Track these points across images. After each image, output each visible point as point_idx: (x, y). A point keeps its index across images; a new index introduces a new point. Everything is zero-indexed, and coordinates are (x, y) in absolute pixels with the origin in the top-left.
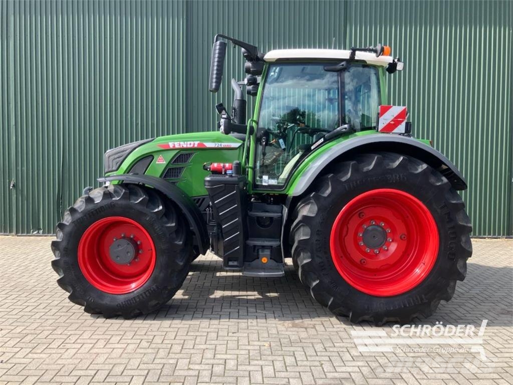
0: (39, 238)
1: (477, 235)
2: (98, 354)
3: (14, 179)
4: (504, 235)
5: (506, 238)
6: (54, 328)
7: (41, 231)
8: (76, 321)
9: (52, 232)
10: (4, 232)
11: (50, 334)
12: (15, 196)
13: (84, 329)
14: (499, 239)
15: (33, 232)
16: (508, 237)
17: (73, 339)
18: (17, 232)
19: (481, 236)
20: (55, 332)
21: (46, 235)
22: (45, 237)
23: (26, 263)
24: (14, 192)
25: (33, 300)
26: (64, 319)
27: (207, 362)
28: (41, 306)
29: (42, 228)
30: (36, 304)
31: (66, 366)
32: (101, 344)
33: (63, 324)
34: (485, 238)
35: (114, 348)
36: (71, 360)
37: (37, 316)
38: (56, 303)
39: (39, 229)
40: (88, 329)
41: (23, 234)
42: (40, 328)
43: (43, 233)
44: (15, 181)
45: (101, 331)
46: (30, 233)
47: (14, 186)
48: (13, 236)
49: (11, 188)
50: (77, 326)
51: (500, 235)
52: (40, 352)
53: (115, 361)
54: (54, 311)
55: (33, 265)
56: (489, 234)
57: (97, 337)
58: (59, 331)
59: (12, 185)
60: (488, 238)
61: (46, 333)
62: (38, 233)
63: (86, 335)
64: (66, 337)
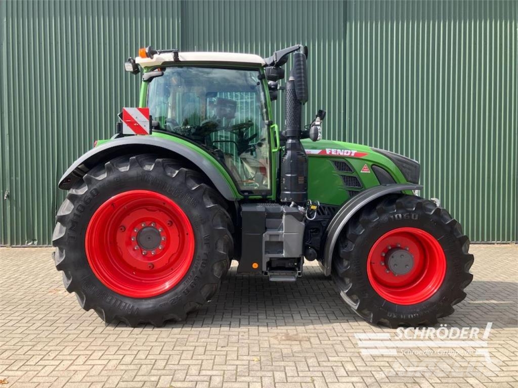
0: (33, 249)
1: (485, 240)
2: (77, 371)
3: (8, 189)
4: (513, 240)
6: (35, 343)
7: (36, 242)
8: (59, 336)
9: (47, 243)
11: (30, 350)
12: (9, 206)
13: (66, 344)
14: (508, 245)
15: (28, 243)
17: (53, 355)
18: (12, 243)
19: (489, 242)
20: (35, 348)
21: (41, 246)
22: (40, 248)
23: (16, 275)
24: (8, 202)
25: (17, 314)
26: (46, 333)
27: (191, 378)
28: (25, 321)
29: (36, 239)
30: (19, 318)
31: (41, 384)
32: (81, 360)
33: (45, 339)
34: (494, 244)
35: (94, 365)
36: (47, 378)
37: (20, 330)
38: (40, 316)
39: (34, 240)
40: (70, 344)
41: (18, 246)
42: (20, 344)
43: (38, 244)
44: (9, 192)
45: (83, 347)
46: (24, 244)
47: (8, 196)
48: (8, 247)
49: (5, 198)
50: (59, 341)
51: (509, 241)
52: (16, 369)
53: (93, 379)
54: (38, 324)
55: (23, 277)
56: (499, 239)
57: (79, 353)
58: (39, 347)
59: (6, 196)
60: (497, 244)
61: (26, 349)
62: (33, 244)
63: (66, 352)
64: (44, 353)
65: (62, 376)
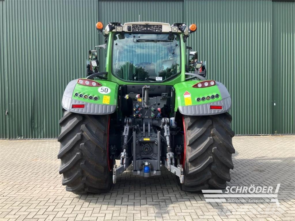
0: (22, 141)
1: (256, 134)
2: (50, 192)
3: (7, 109)
4: (270, 133)
5: (272, 135)
6: (29, 182)
7: (22, 137)
8: (40, 178)
9: (28, 137)
10: (3, 138)
12: (8, 119)
13: (44, 182)
14: (268, 136)
15: (18, 138)
16: (273, 134)
17: (38, 186)
18: (9, 138)
19: (258, 135)
20: (30, 183)
22: (25, 140)
23: (15, 153)
24: (7, 116)
25: (19, 170)
26: (34, 178)
28: (23, 173)
29: (23, 135)
30: (20, 172)
31: (35, 197)
32: (52, 188)
33: (34, 180)
34: (260, 136)
35: (58, 189)
36: (37, 195)
37: (21, 177)
38: (30, 171)
39: (21, 136)
40: (46, 182)
41: (13, 139)
42: (22, 182)
43: (23, 138)
44: (8, 111)
45: (52, 183)
46: (16, 138)
48: (7, 140)
49: (6, 114)
50: (40, 180)
51: (268, 134)
52: (22, 192)
53: (58, 195)
54: (30, 174)
55: (18, 154)
56: (263, 133)
57: (50, 185)
58: (32, 183)
59: (6, 113)
60: (262, 135)
61: (25, 184)
62: (21, 138)
63: (45, 184)
64: (35, 185)
65: (44, 194)
